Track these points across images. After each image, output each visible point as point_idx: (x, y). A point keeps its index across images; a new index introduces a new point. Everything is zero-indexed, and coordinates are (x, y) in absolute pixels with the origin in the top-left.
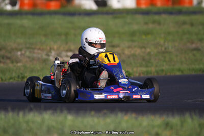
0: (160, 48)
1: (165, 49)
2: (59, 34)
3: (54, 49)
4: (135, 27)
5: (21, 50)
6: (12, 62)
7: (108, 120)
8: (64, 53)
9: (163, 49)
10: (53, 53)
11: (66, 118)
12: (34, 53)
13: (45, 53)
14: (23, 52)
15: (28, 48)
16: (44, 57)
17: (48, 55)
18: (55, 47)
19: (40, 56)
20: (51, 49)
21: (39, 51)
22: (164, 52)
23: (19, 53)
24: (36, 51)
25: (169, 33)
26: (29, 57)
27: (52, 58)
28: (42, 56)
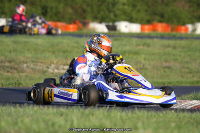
0: (139, 65)
1: (143, 66)
3: (53, 63)
4: (127, 48)
5: (27, 63)
6: (18, 72)
8: (61, 67)
9: (142, 66)
10: (53, 66)
12: (37, 65)
13: (46, 66)
14: (28, 64)
15: (33, 62)
16: (45, 69)
17: (48, 68)
18: (55, 62)
19: (41, 68)
20: (51, 63)
21: (42, 64)
22: (141, 69)
23: (25, 65)
24: (39, 64)
26: (32, 69)
27: (50, 70)
28: (43, 68)
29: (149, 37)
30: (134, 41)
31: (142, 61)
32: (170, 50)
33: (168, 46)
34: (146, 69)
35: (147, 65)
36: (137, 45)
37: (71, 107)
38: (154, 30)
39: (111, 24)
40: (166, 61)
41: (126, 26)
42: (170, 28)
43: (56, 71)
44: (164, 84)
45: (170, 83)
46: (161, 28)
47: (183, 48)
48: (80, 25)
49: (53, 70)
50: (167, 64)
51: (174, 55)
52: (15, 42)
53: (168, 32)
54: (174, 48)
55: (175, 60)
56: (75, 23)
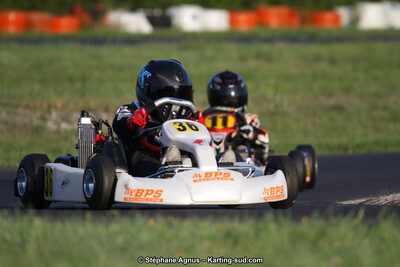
0: (265, 105)
1: (276, 106)
2: (71, 80)
3: (56, 108)
7: (114, 227)
9: (272, 107)
10: (54, 115)
11: (31, 222)
12: (16, 114)
13: (38, 114)
16: (36, 122)
17: (43, 119)
18: (59, 104)
19: (27, 120)
20: (50, 107)
21: (28, 112)
22: (272, 114)
24: (20, 110)
25: (287, 78)
26: (6, 123)
27: (51, 125)
28: (31, 121)
30: (232, 49)
31: (270, 93)
32: (323, 67)
33: (318, 58)
34: (284, 114)
35: (285, 104)
36: (243, 59)
38: (262, 22)
40: (330, 95)
41: (195, 17)
43: (64, 126)
44: (346, 149)
45: (358, 146)
46: (276, 18)
47: (354, 60)
48: (85, 17)
49: (58, 124)
50: (332, 101)
51: (340, 79)
53: (294, 27)
54: (333, 61)
55: (347, 91)
56: (72, 12)
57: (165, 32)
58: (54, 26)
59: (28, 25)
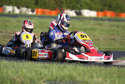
29: (102, 20)
30: (92, 22)
31: (97, 34)
32: (115, 28)
33: (114, 26)
34: (99, 40)
35: (100, 37)
36: (94, 25)
37: (52, 63)
38: (105, 15)
39: (78, 11)
40: (112, 35)
41: (88, 13)
42: (115, 14)
44: (111, 50)
45: (114, 49)
46: (109, 14)
47: (123, 27)
48: (59, 11)
50: (113, 37)
51: (117, 31)
52: (18, 21)
53: (114, 17)
54: (117, 27)
56: (55, 10)
57: (79, 16)
58: (50, 13)
59: (44, 13)
